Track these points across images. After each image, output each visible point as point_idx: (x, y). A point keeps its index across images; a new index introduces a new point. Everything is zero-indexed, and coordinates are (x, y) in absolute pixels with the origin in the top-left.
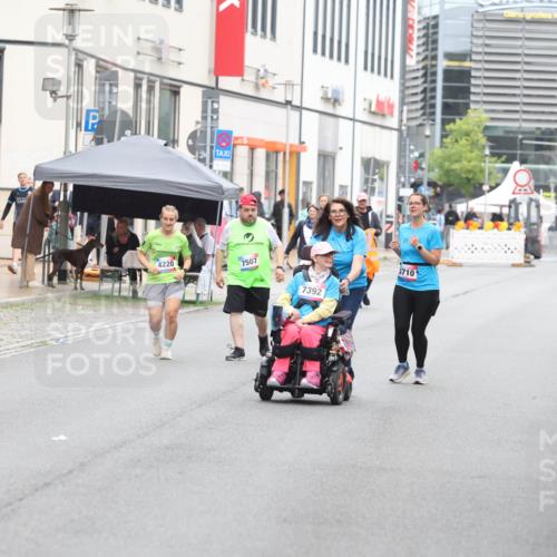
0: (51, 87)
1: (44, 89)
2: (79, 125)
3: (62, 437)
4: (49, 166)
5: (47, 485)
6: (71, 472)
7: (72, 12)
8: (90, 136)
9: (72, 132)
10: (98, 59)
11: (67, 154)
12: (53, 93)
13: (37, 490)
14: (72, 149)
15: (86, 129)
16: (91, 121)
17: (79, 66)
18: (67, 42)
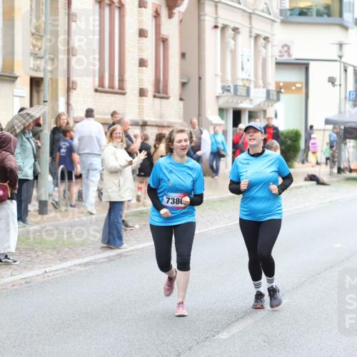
0: (332, 81)
1: (329, 81)
2: (346, 98)
3: (339, 245)
4: (332, 118)
5: (331, 267)
6: (343, 261)
7: (341, 45)
8: (351, 103)
9: (343, 102)
10: (354, 67)
11: (340, 112)
12: (333, 83)
13: (326, 269)
14: (343, 110)
15: (349, 100)
16: (351, 96)
17: (346, 71)
18: (339, 59)
